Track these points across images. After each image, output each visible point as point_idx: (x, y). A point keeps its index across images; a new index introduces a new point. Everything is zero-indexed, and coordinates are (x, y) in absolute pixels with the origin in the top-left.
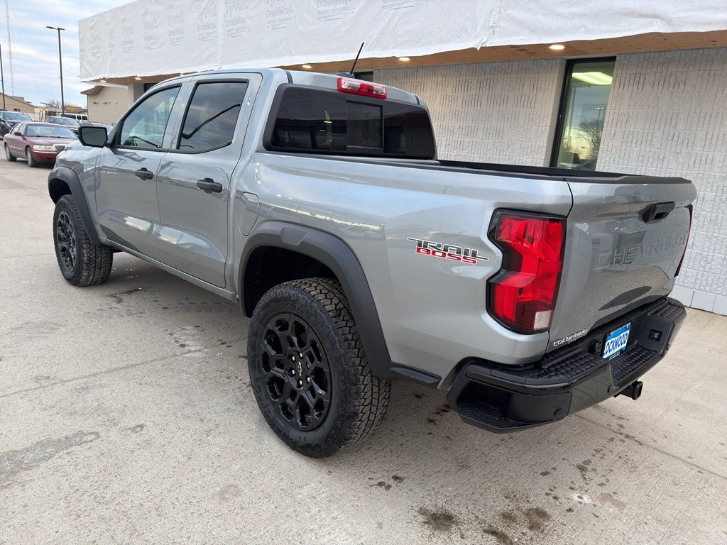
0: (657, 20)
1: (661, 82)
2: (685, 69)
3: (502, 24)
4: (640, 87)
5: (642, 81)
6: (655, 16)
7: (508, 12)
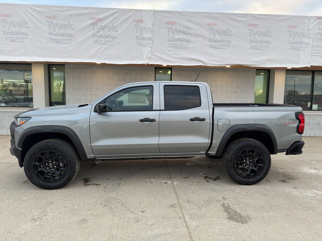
0: (200, 62)
1: (186, 76)
2: (191, 73)
3: (153, 57)
4: (181, 77)
5: (181, 75)
6: (200, 61)
7: (155, 53)
